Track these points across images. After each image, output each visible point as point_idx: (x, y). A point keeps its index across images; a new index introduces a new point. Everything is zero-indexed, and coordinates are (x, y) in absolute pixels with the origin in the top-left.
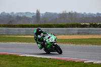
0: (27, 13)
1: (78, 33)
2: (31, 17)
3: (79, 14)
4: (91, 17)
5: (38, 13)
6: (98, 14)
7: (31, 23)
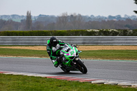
0: (13, 16)
1: (84, 43)
2: (19, 21)
3: (85, 17)
4: (101, 21)
5: (29, 16)
6: (110, 17)
7: (20, 30)
